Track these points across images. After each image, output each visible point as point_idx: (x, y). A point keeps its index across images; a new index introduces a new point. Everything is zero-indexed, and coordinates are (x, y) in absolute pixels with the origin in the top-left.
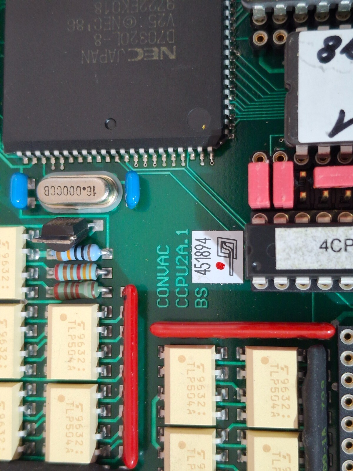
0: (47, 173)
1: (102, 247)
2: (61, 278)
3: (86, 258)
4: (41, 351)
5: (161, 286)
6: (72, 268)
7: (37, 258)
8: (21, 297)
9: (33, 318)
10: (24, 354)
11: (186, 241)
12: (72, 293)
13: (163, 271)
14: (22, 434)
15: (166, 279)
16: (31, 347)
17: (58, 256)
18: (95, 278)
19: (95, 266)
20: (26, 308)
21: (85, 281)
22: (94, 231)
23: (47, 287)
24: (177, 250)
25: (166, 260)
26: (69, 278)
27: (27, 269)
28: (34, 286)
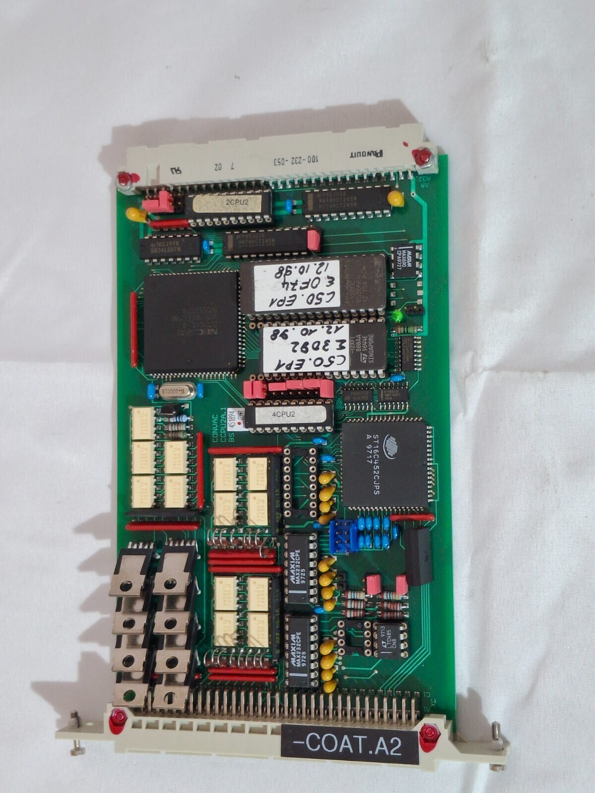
0: (164, 382)
1: (188, 416)
2: (170, 430)
3: (181, 421)
4: (162, 463)
5: (215, 432)
6: (175, 425)
7: (160, 421)
8: (154, 439)
9: (159, 448)
10: (155, 463)
11: (225, 413)
12: (175, 436)
13: (215, 426)
14: (155, 497)
15: (217, 429)
16: (158, 461)
17: (169, 420)
18: (185, 429)
19: (185, 424)
20: (155, 443)
21: (181, 431)
22: (185, 408)
23: (165, 434)
24: (221, 416)
25: (216, 421)
26: (174, 430)
27: (156, 426)
28: (159, 433)
